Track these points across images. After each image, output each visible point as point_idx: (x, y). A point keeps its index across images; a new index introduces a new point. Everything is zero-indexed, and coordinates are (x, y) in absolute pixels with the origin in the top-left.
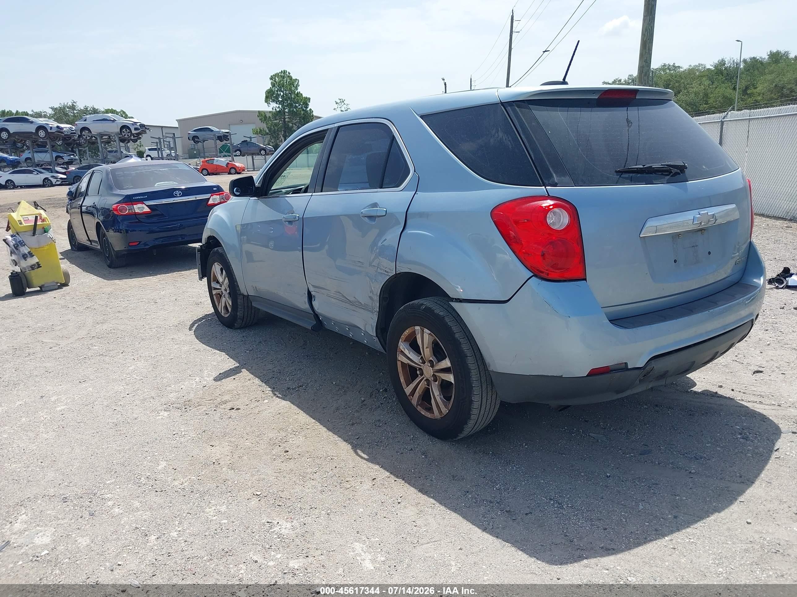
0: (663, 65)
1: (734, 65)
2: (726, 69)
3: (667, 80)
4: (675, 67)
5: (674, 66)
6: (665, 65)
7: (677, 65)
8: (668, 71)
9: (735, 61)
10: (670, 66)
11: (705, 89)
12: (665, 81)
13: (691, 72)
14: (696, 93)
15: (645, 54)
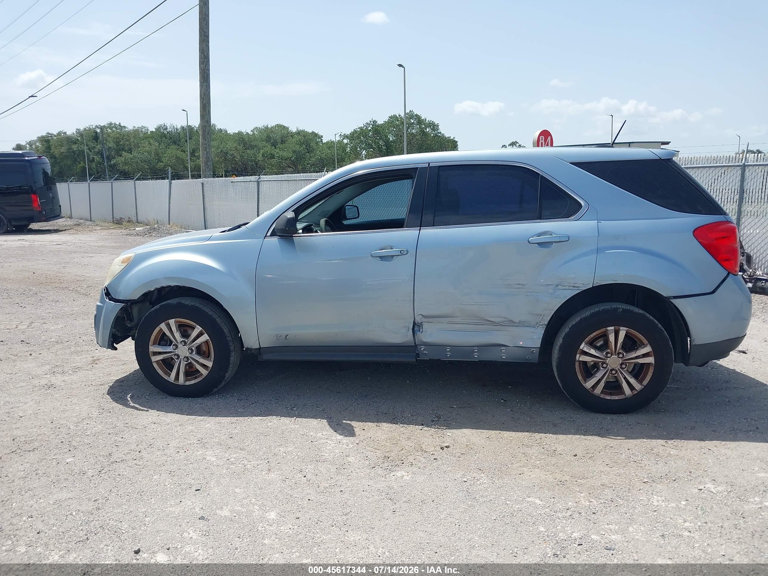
0: (109, 123)
1: (174, 130)
2: (168, 133)
3: (116, 138)
4: (122, 127)
5: (120, 125)
6: (111, 124)
7: (122, 125)
8: (114, 129)
9: (175, 127)
10: (116, 125)
11: (156, 149)
12: (114, 138)
13: (136, 132)
14: (149, 153)
15: (206, 116)
